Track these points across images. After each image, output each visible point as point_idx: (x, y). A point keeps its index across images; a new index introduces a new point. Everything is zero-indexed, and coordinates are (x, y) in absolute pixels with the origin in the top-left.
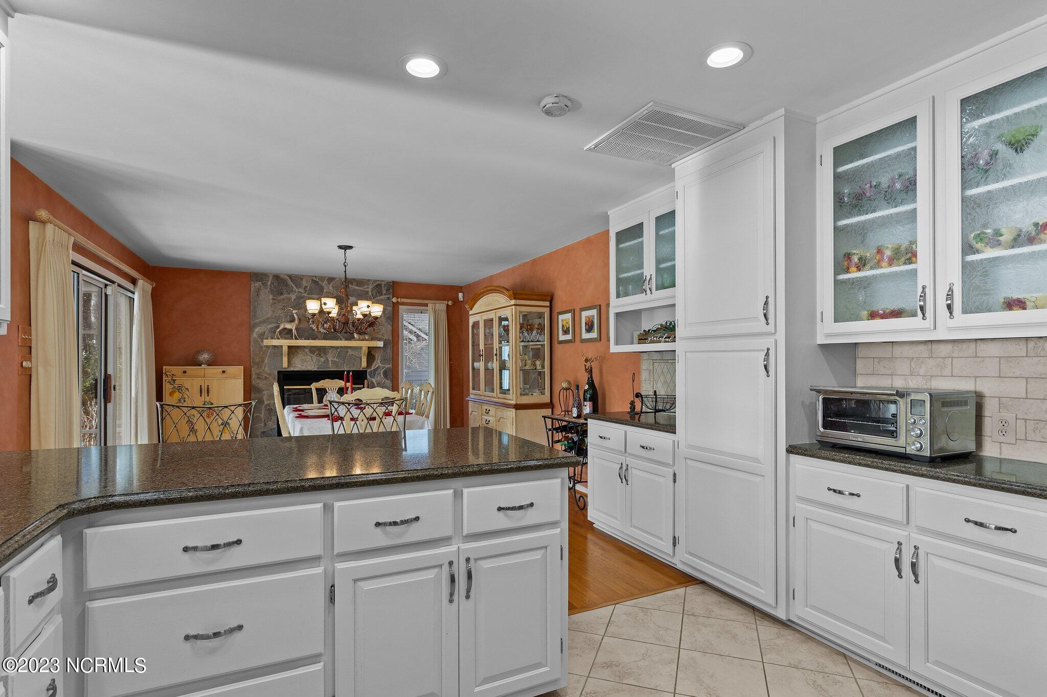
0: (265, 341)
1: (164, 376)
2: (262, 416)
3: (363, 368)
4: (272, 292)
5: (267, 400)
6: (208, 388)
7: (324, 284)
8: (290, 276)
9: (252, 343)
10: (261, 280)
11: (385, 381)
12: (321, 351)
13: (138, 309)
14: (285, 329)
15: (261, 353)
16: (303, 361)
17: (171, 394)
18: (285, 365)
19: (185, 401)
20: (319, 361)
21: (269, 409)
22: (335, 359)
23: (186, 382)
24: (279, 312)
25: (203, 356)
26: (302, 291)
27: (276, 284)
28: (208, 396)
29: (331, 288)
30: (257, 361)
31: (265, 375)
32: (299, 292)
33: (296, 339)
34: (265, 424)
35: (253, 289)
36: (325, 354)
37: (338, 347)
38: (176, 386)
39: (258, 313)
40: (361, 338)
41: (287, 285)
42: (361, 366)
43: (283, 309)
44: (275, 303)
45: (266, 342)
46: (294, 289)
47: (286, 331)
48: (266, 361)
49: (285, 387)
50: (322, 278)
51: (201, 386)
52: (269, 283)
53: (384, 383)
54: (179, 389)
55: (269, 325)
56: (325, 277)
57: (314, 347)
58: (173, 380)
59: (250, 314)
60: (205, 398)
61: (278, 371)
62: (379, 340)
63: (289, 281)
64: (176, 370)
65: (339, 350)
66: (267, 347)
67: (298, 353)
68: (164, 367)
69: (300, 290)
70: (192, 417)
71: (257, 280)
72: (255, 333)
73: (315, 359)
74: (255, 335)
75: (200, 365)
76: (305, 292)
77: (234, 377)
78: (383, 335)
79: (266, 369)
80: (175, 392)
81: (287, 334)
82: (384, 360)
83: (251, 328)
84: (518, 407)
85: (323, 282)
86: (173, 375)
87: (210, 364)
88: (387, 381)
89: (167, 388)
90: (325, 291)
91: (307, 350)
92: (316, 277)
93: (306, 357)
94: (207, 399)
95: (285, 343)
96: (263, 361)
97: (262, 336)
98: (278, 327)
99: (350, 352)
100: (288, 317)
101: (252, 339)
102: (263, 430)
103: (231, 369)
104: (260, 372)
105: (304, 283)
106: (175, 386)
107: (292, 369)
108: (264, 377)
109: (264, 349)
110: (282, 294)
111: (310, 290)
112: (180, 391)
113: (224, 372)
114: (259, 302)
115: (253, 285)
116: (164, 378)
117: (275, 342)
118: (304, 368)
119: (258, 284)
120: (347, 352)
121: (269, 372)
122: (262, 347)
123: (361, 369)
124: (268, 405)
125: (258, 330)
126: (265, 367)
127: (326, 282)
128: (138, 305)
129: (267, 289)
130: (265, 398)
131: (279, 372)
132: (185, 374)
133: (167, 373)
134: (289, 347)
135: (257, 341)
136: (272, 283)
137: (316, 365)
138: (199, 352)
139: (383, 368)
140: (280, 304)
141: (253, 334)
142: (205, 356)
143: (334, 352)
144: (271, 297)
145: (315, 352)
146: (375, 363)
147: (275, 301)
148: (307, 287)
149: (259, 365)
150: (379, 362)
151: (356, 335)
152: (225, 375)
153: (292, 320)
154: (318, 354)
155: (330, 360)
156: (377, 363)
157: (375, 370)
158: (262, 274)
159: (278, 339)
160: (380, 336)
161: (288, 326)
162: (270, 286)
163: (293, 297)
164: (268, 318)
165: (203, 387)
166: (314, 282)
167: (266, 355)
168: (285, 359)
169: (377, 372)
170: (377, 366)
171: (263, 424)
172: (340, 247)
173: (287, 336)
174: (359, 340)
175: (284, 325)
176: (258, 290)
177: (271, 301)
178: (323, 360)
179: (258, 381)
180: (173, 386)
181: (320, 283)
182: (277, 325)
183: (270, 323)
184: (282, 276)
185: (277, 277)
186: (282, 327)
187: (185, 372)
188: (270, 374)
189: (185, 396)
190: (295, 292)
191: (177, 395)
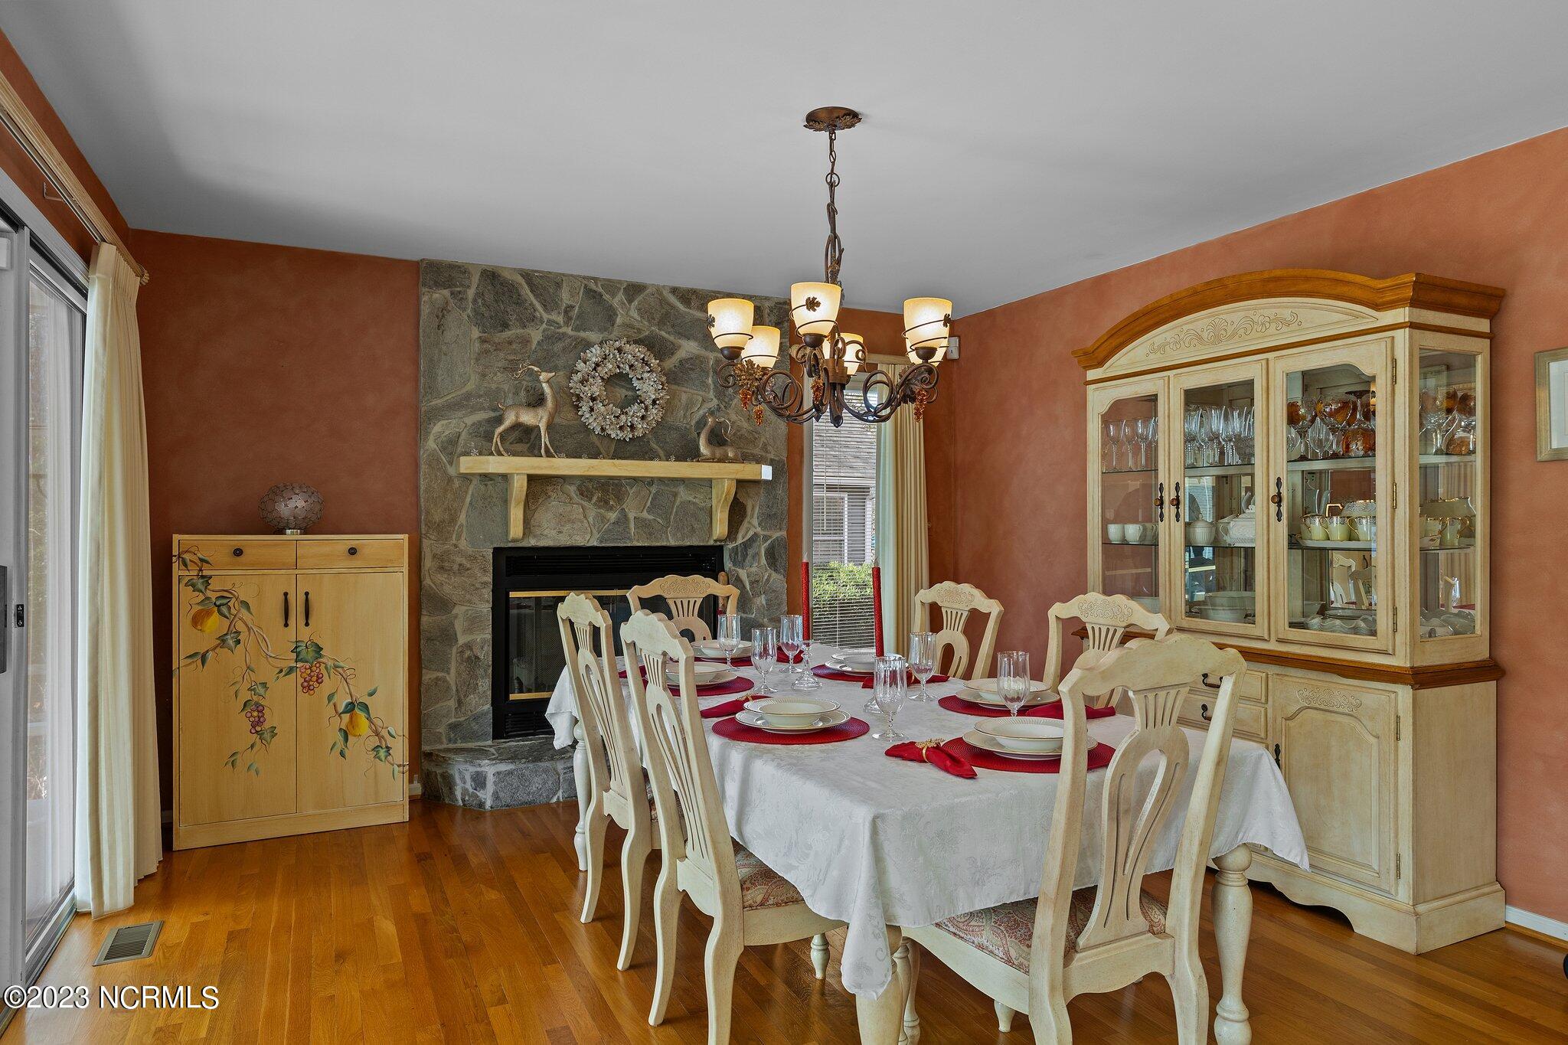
0: (463, 459)
1: (175, 566)
2: (451, 678)
3: (715, 541)
4: (478, 318)
5: (464, 632)
6: (307, 600)
7: (617, 300)
8: (528, 276)
9: (424, 468)
10: (448, 284)
11: (769, 576)
12: (607, 490)
13: (100, 344)
14: (517, 426)
15: (450, 496)
16: (562, 519)
17: (197, 620)
18: (516, 530)
19: (238, 642)
20: (603, 519)
21: (469, 658)
22: (645, 515)
23: (242, 583)
24: (499, 380)
25: (291, 504)
26: (560, 319)
27: (489, 297)
28: (307, 624)
29: (635, 314)
30: (437, 518)
31: (459, 560)
32: (550, 322)
33: (549, 455)
34: (460, 702)
35: (425, 310)
36: (619, 499)
37: (651, 481)
38: (213, 596)
39: (440, 379)
40: (718, 455)
41: (520, 302)
42: (711, 535)
43: (511, 368)
44: (487, 352)
45: (470, 464)
46: (538, 314)
47: (516, 434)
48: (462, 518)
49: (512, 595)
50: (611, 286)
51: (286, 594)
52: (471, 293)
53: (768, 580)
54: (223, 604)
55: (472, 413)
56: (620, 282)
57: (590, 478)
58: (203, 577)
59: (417, 381)
60: (298, 630)
61: (495, 549)
62: (760, 461)
63: (526, 291)
64: (214, 546)
65: (654, 489)
66: (467, 478)
67: (549, 497)
68: (176, 537)
69: (554, 317)
70: (261, 690)
71: (438, 285)
72: (432, 438)
73: (592, 514)
74: (431, 444)
75: (281, 532)
76: (567, 324)
77: (383, 566)
78: (765, 448)
79: (463, 544)
80: (209, 613)
81: (524, 440)
82: (769, 518)
83: (419, 427)
84: (1423, 678)
85: (613, 295)
86: (201, 560)
87: (309, 527)
88: (774, 575)
89: (184, 600)
90: (619, 320)
91: (572, 489)
92: (596, 279)
93: (569, 509)
94: (305, 634)
95: (519, 467)
96: (453, 520)
97: (451, 447)
98: (499, 420)
99: (684, 495)
100: (523, 393)
101: (423, 456)
102: (453, 720)
103: (372, 543)
104: (448, 552)
105: (565, 297)
106: (209, 594)
107: (532, 542)
108: (456, 567)
109: (457, 483)
110: (505, 326)
111: (580, 316)
112: (224, 609)
113: (353, 551)
114: (444, 348)
115: (425, 298)
116: (177, 570)
117: (494, 464)
118: (564, 541)
119: (441, 295)
120: (675, 495)
121: (470, 550)
122: (450, 480)
123: (711, 543)
124: (469, 646)
125: (439, 429)
126: (459, 538)
127: (621, 296)
128: (100, 329)
129: (464, 310)
130: (459, 626)
131: (497, 551)
132: (238, 558)
133: (187, 556)
134: (531, 478)
135: (438, 460)
136: (479, 295)
137: (595, 532)
138: (277, 491)
139: (766, 538)
140: (502, 355)
141: (426, 439)
142: (295, 504)
143: (643, 493)
144: (476, 333)
145: (592, 495)
146: (745, 525)
147: (486, 346)
148: (573, 307)
149: (442, 529)
150: (755, 522)
151: (704, 449)
152: (356, 562)
153: (536, 401)
154: (600, 500)
155: (631, 516)
156: (752, 526)
157: (746, 545)
158: (453, 267)
159: (500, 454)
160: (757, 451)
161: (528, 418)
162: (475, 301)
163: (536, 335)
164: (468, 396)
165: (292, 598)
166: (591, 294)
167: (463, 502)
168: (516, 514)
169: (751, 552)
170: (751, 533)
171: (452, 703)
172: (813, 120)
173: (519, 447)
174: (712, 460)
175: (517, 417)
176: (441, 313)
177: (477, 345)
178: (613, 516)
179: (441, 578)
180: (201, 597)
181: (606, 297)
182: (497, 414)
183: (474, 410)
184: (506, 275)
185: (491, 276)
186: (510, 419)
187: (238, 552)
188: (472, 558)
189: (240, 626)
190: (542, 322)
191: (214, 624)
